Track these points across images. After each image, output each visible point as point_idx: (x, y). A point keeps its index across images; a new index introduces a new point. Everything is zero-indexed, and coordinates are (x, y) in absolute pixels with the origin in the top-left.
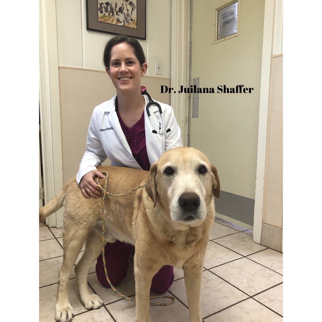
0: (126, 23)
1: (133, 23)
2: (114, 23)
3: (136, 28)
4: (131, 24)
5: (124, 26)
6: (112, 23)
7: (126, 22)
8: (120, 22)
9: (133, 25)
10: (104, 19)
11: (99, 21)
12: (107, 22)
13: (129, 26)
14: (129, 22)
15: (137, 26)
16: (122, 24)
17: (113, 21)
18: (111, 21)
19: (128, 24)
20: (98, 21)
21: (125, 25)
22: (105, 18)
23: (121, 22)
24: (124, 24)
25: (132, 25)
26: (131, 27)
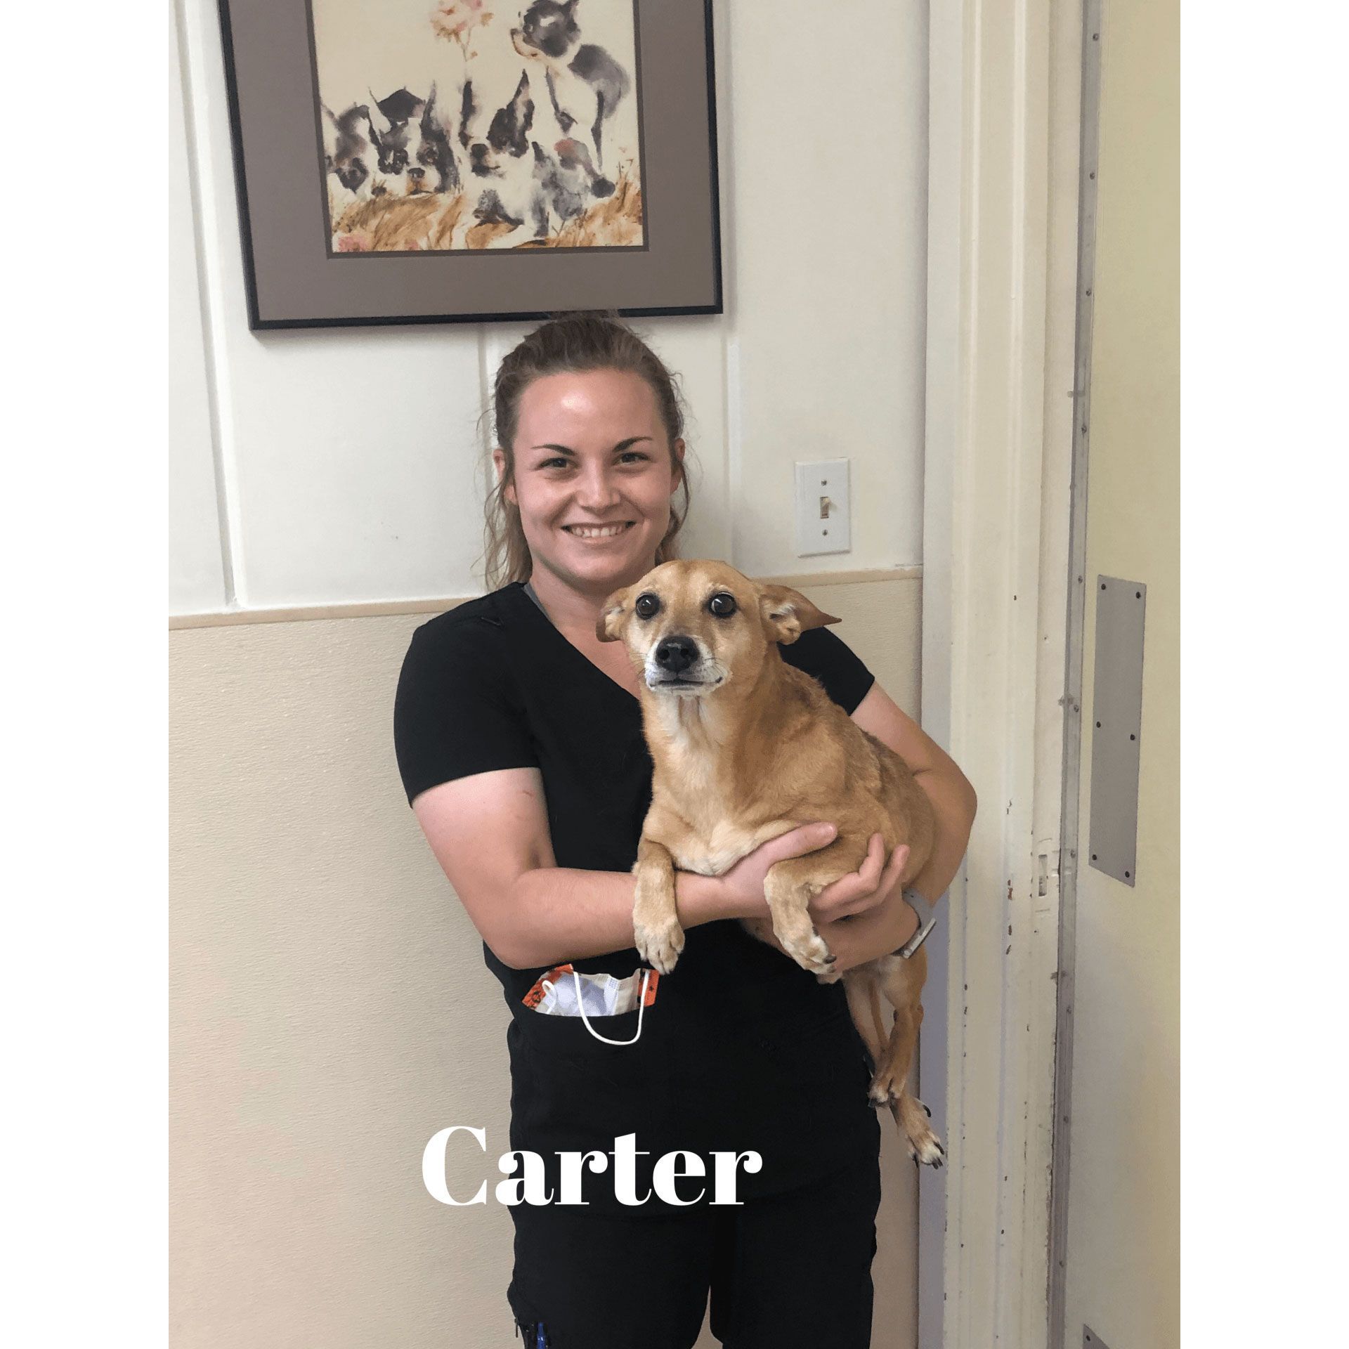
0: (554, 219)
1: (608, 208)
2: (458, 241)
3: (638, 240)
4: (599, 221)
5: (539, 247)
6: (444, 245)
7: (556, 209)
8: (504, 226)
9: (614, 226)
10: (373, 223)
11: (336, 248)
12: (401, 247)
13: (580, 238)
14: (577, 211)
15: (644, 220)
16: (525, 234)
17: (447, 227)
18: (433, 232)
19: (569, 222)
20: (331, 254)
21: (552, 235)
22: (387, 216)
23: (516, 223)
24: (543, 230)
25: (606, 221)
26: (600, 241)
